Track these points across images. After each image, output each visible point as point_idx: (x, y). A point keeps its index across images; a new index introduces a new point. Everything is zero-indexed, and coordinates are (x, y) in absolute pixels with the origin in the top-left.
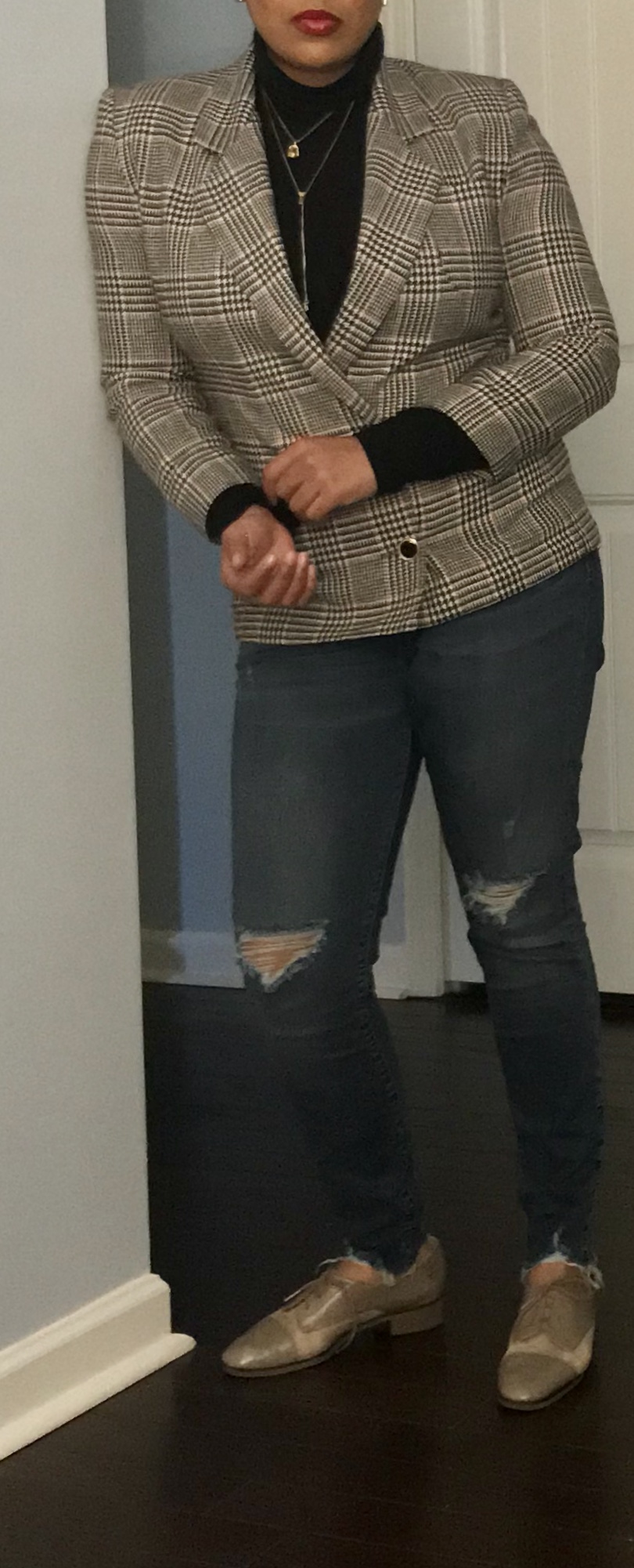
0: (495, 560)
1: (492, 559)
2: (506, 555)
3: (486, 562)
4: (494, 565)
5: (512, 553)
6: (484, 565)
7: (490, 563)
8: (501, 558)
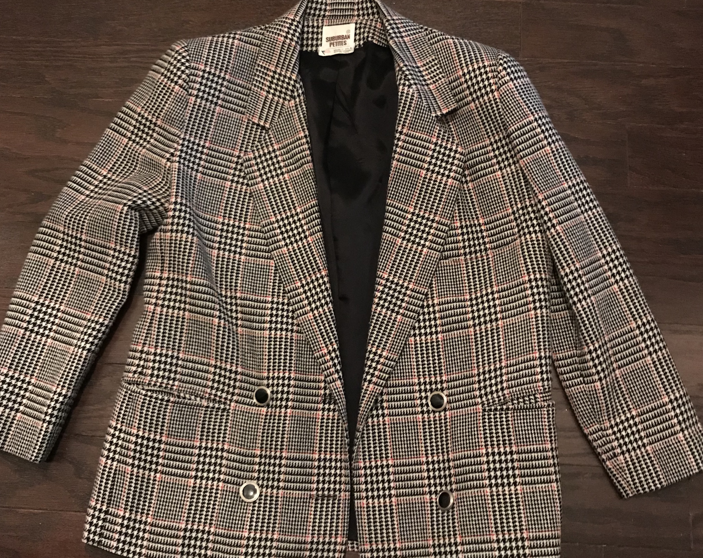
0: (507, 537)
1: (504, 535)
2: (519, 535)
3: (497, 535)
4: (504, 541)
5: (525, 535)
6: (495, 538)
7: (501, 537)
8: (513, 536)
